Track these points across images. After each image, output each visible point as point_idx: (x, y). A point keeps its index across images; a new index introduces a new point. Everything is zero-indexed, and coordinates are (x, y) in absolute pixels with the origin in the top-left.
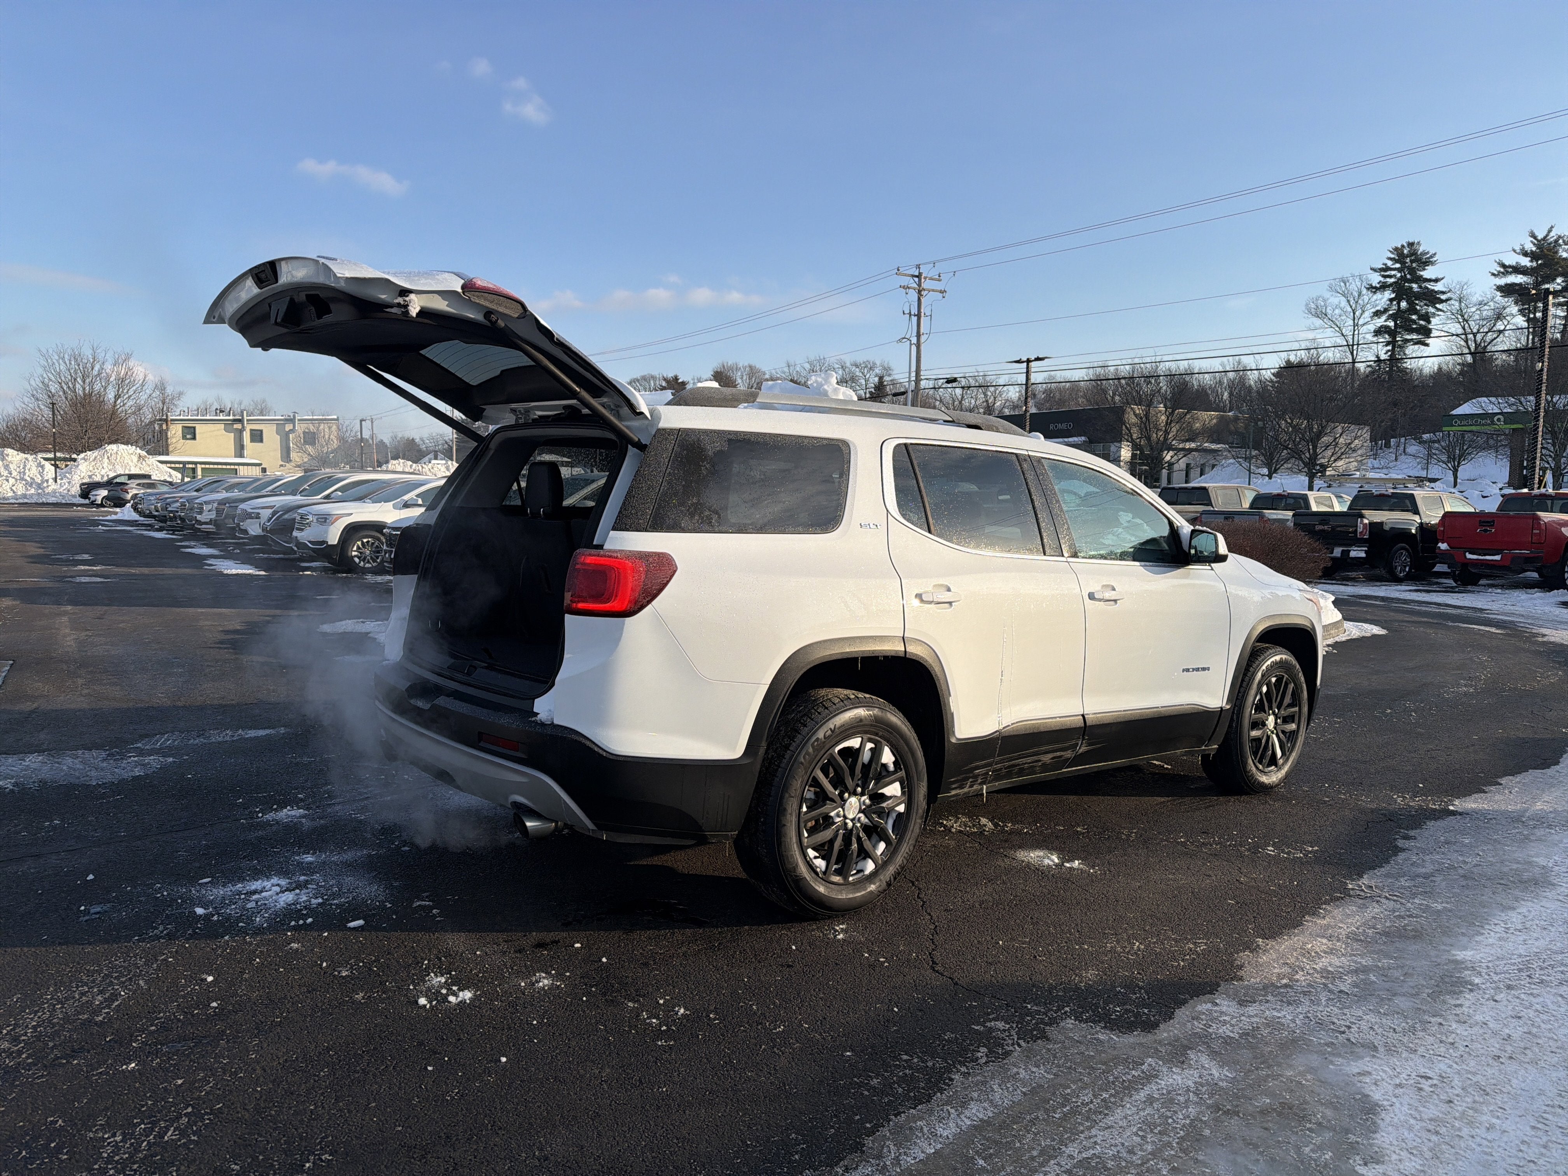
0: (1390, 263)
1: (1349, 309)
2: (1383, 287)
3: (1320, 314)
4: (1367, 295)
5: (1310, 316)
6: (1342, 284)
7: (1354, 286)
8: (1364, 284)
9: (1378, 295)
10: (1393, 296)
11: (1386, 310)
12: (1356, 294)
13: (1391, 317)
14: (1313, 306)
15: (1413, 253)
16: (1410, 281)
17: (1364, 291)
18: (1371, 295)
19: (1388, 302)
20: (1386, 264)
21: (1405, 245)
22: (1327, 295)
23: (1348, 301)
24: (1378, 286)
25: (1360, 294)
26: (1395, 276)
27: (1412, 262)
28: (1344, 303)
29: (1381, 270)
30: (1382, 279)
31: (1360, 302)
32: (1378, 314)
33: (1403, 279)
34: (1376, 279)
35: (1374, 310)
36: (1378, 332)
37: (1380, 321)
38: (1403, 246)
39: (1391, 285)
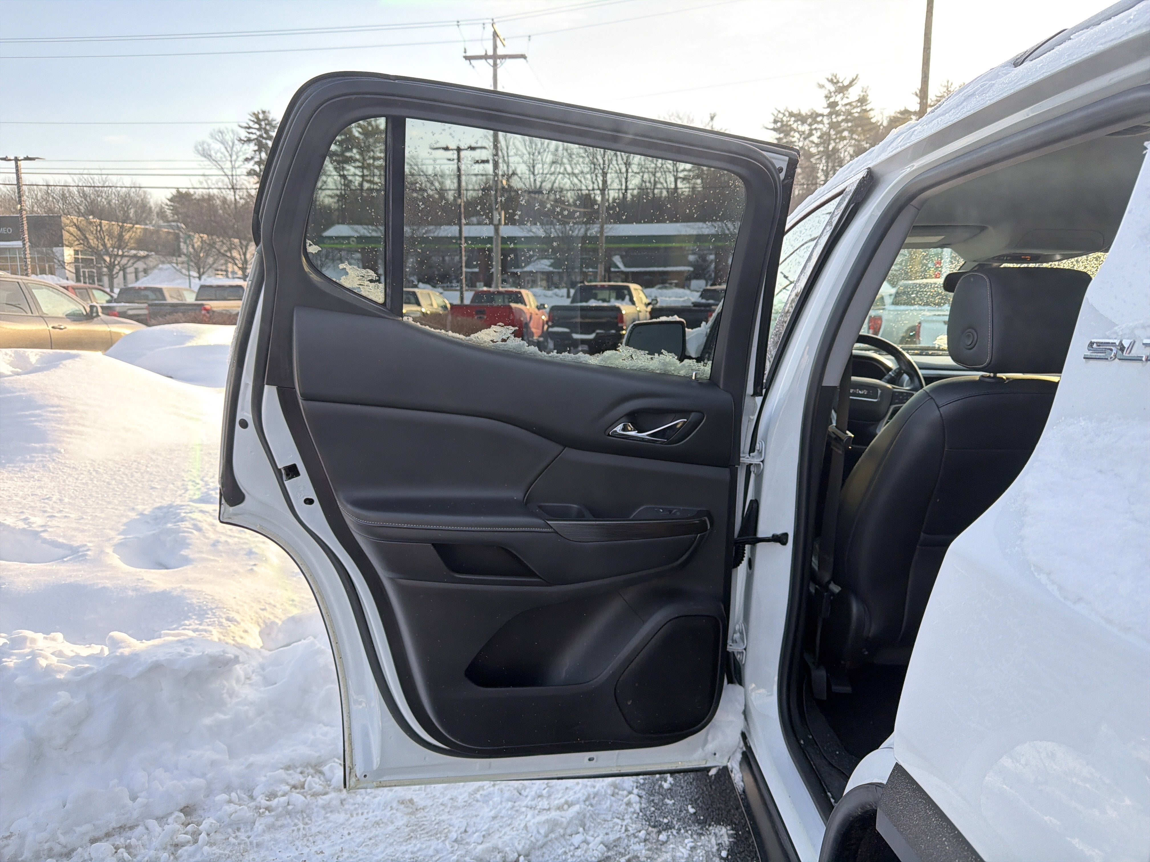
0: (251, 124)
1: (227, 154)
2: (249, 140)
3: (207, 155)
4: (238, 146)
5: (199, 156)
6: (220, 135)
7: (229, 137)
8: (235, 137)
9: (246, 146)
10: (256, 148)
11: (252, 158)
12: (230, 144)
13: (256, 163)
14: (200, 148)
15: (266, 119)
16: (266, 139)
17: (236, 142)
18: (241, 145)
19: (253, 153)
20: (248, 124)
21: (260, 112)
22: (210, 141)
23: (226, 148)
24: (245, 139)
25: (233, 144)
26: (255, 134)
27: (266, 124)
28: (223, 150)
29: (246, 128)
30: (248, 135)
31: (235, 149)
32: (247, 160)
33: (261, 136)
34: (243, 134)
35: (244, 157)
36: (250, 173)
37: (250, 165)
38: (258, 113)
39: (254, 140)
